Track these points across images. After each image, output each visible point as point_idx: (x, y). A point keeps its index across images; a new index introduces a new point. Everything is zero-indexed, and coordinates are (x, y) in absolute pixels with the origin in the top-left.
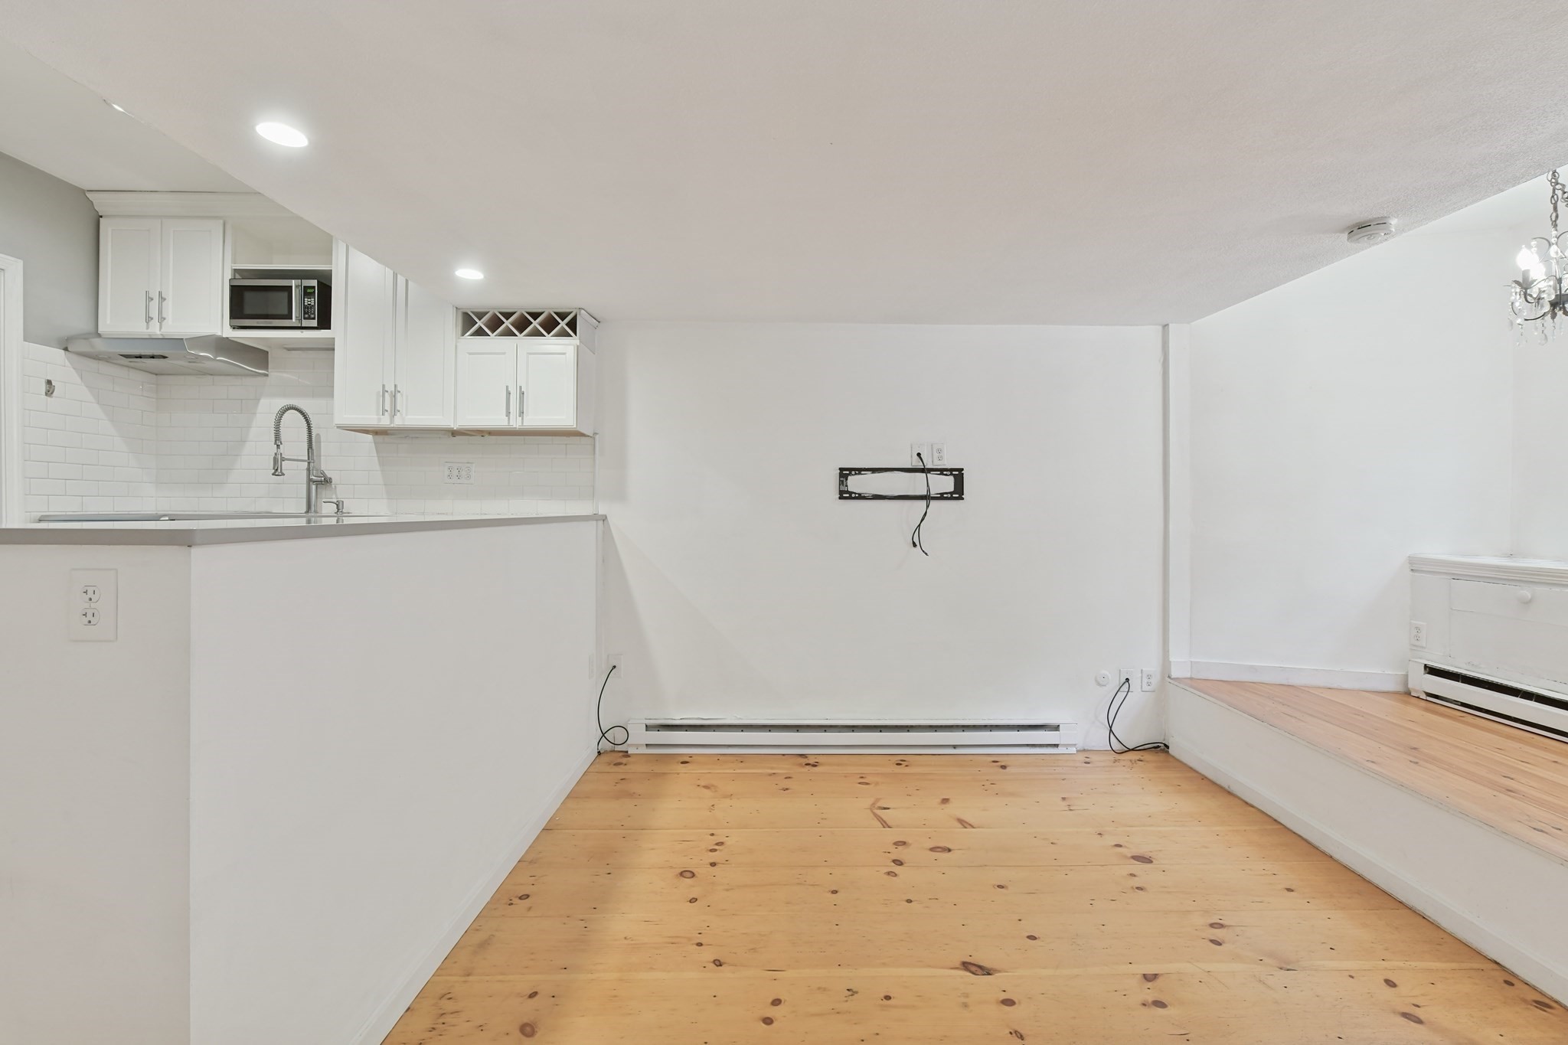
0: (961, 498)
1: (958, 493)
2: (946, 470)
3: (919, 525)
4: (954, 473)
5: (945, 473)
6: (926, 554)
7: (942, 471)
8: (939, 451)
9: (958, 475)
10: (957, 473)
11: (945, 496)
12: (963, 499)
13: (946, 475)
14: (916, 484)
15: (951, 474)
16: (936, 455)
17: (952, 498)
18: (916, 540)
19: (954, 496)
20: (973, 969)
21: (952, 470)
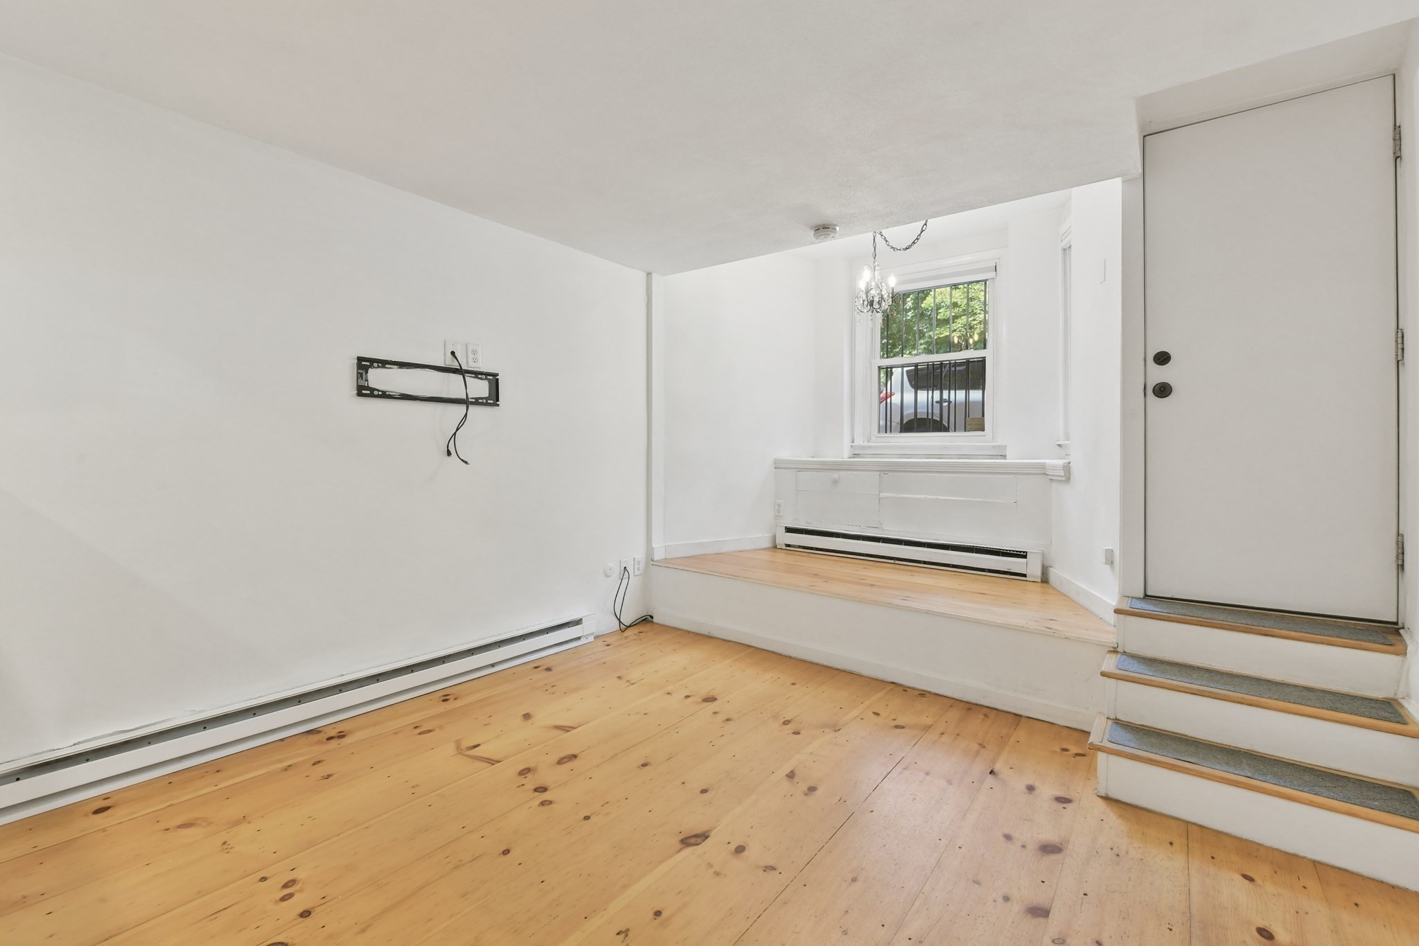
0: (495, 404)
1: (494, 398)
2: (482, 373)
3: (455, 434)
4: (488, 377)
5: (480, 376)
6: (466, 463)
7: (477, 374)
8: (474, 352)
9: (494, 381)
10: (492, 378)
11: (480, 401)
12: (498, 405)
13: (481, 379)
14: (453, 386)
15: (486, 379)
16: (471, 356)
17: (487, 404)
18: (452, 449)
19: (489, 401)
20: (693, 841)
21: (487, 374)
